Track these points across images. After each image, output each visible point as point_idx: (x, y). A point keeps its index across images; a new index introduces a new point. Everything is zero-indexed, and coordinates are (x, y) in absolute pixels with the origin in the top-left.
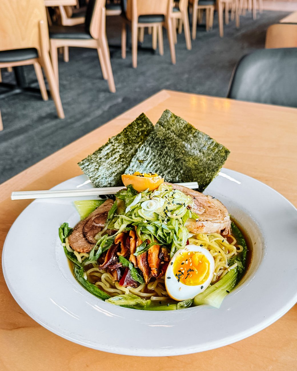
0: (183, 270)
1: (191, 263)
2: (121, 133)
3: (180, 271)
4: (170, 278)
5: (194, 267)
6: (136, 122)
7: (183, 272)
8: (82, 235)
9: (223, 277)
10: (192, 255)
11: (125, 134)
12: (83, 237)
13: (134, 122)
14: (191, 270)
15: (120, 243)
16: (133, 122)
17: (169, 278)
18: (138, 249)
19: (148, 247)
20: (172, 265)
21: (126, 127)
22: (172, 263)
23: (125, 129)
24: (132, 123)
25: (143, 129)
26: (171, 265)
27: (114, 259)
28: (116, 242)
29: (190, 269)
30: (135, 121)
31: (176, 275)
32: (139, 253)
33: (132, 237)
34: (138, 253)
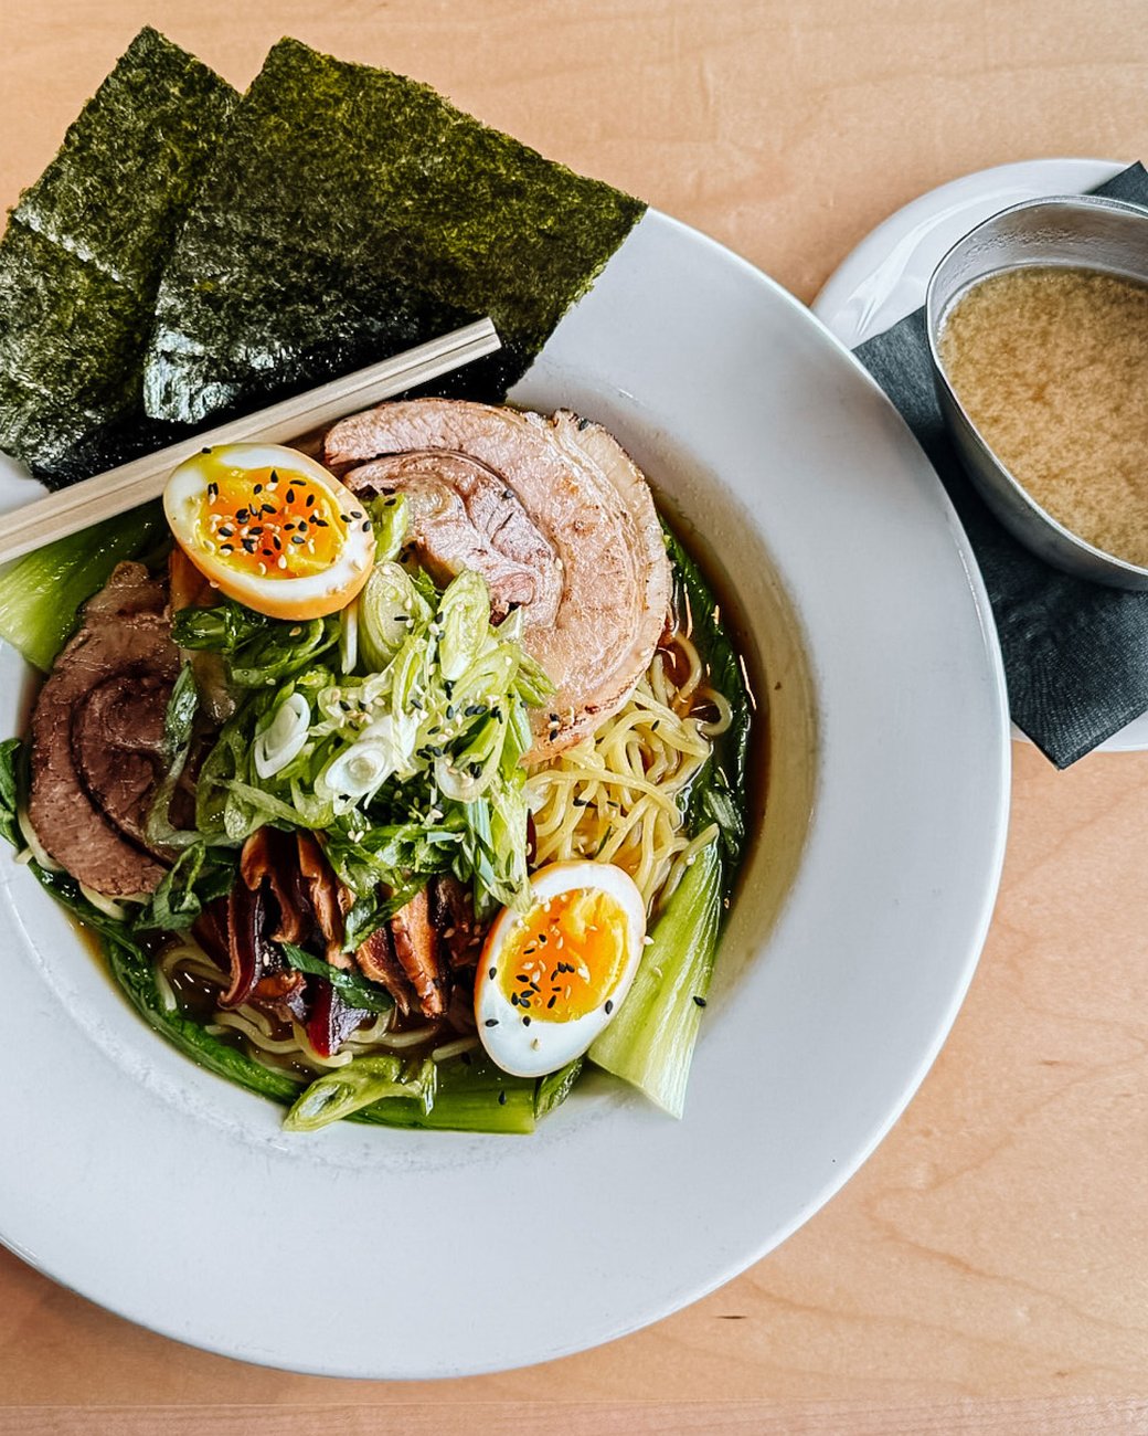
0: (533, 970)
1: (559, 938)
2: (60, 160)
3: (523, 979)
4: (497, 1023)
5: (574, 949)
6: (121, 81)
7: (536, 978)
8: (79, 794)
9: (670, 901)
10: (560, 906)
11: (82, 159)
12: (90, 810)
13: (110, 78)
14: (563, 968)
15: (266, 880)
16: (107, 81)
17: (491, 1023)
18: (351, 925)
19: (386, 908)
20: (495, 978)
21: (74, 119)
22: (492, 973)
23: (72, 128)
24: (102, 88)
25: (170, 106)
26: (492, 978)
27: (266, 963)
28: (252, 877)
29: (559, 964)
30: (114, 75)
31: (514, 1001)
32: (360, 937)
33: (316, 880)
34: (357, 941)
